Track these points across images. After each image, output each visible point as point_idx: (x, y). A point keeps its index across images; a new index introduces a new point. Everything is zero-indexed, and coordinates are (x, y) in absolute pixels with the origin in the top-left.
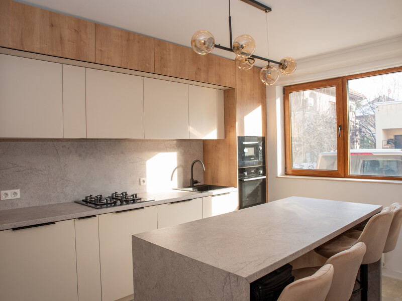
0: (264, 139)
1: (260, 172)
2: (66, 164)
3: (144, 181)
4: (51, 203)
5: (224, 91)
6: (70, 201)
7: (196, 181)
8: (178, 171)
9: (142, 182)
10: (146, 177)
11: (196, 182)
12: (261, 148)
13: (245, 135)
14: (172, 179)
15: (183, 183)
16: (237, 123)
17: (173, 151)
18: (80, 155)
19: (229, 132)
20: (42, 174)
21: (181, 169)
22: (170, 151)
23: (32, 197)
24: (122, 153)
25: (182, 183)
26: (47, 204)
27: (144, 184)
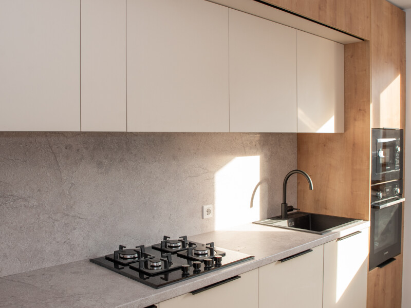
0: (401, 133)
1: (396, 192)
2: (73, 184)
3: (208, 211)
4: (44, 266)
5: (346, 46)
6: (81, 259)
7: (291, 207)
8: (261, 190)
9: (205, 213)
10: (213, 203)
11: (291, 209)
12: (399, 149)
13: (382, 127)
14: (251, 206)
15: (268, 211)
16: (371, 105)
17: (255, 154)
18: (99, 164)
19: (355, 120)
20: (25, 206)
21: (265, 185)
22: (250, 154)
23: (5, 256)
24: (175, 158)
25: (266, 210)
26: (36, 268)
27: (210, 216)
